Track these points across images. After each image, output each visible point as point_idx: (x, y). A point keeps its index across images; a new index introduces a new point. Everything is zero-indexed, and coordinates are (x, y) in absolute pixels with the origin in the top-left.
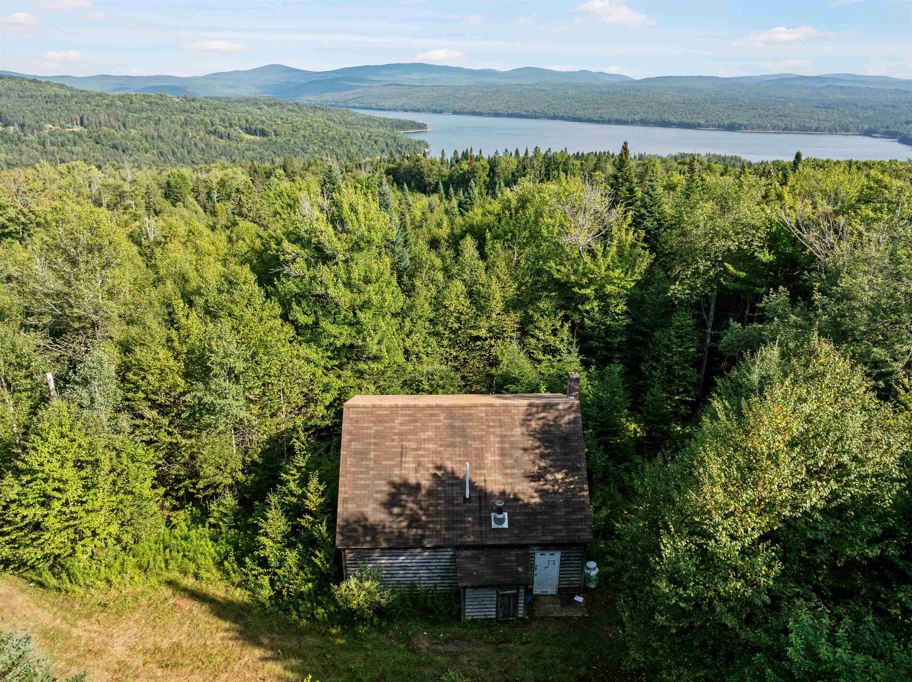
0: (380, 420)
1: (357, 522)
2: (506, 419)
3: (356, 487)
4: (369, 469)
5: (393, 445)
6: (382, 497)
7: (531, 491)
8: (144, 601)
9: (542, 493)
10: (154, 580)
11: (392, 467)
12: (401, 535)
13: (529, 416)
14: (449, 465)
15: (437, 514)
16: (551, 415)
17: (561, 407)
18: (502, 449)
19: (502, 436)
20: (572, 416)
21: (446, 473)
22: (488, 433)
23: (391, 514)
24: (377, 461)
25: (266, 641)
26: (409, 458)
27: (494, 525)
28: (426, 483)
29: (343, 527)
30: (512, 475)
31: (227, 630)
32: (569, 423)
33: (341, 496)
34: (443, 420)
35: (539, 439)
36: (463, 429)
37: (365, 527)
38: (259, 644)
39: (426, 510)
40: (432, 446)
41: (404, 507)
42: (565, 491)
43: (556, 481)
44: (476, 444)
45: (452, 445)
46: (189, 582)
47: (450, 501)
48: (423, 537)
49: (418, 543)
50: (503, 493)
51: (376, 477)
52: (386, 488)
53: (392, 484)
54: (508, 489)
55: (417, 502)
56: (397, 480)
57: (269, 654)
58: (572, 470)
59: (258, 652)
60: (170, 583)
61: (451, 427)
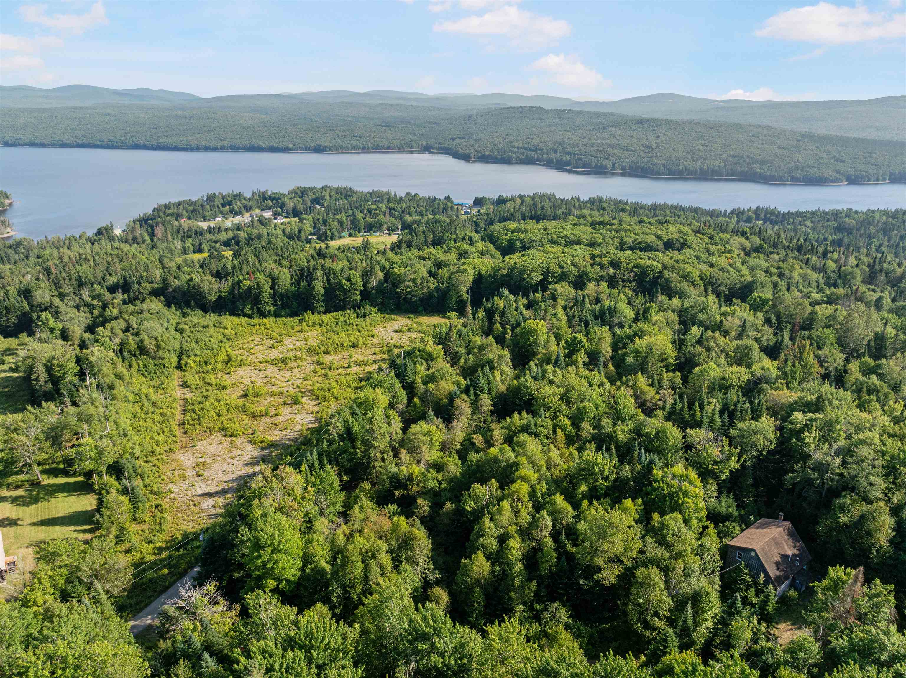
3: (770, 570)
6: (775, 568)
9: (798, 550)
16: (787, 529)
18: (786, 543)
19: (784, 540)
21: (781, 555)
23: (779, 571)
26: (774, 556)
28: (780, 560)
30: (791, 549)
32: (791, 529)
35: (789, 537)
39: (784, 567)
40: (775, 549)
41: (780, 568)
42: (801, 547)
43: (798, 545)
44: (782, 544)
45: (778, 548)
51: (771, 564)
54: (793, 553)
56: (775, 562)
58: (799, 541)
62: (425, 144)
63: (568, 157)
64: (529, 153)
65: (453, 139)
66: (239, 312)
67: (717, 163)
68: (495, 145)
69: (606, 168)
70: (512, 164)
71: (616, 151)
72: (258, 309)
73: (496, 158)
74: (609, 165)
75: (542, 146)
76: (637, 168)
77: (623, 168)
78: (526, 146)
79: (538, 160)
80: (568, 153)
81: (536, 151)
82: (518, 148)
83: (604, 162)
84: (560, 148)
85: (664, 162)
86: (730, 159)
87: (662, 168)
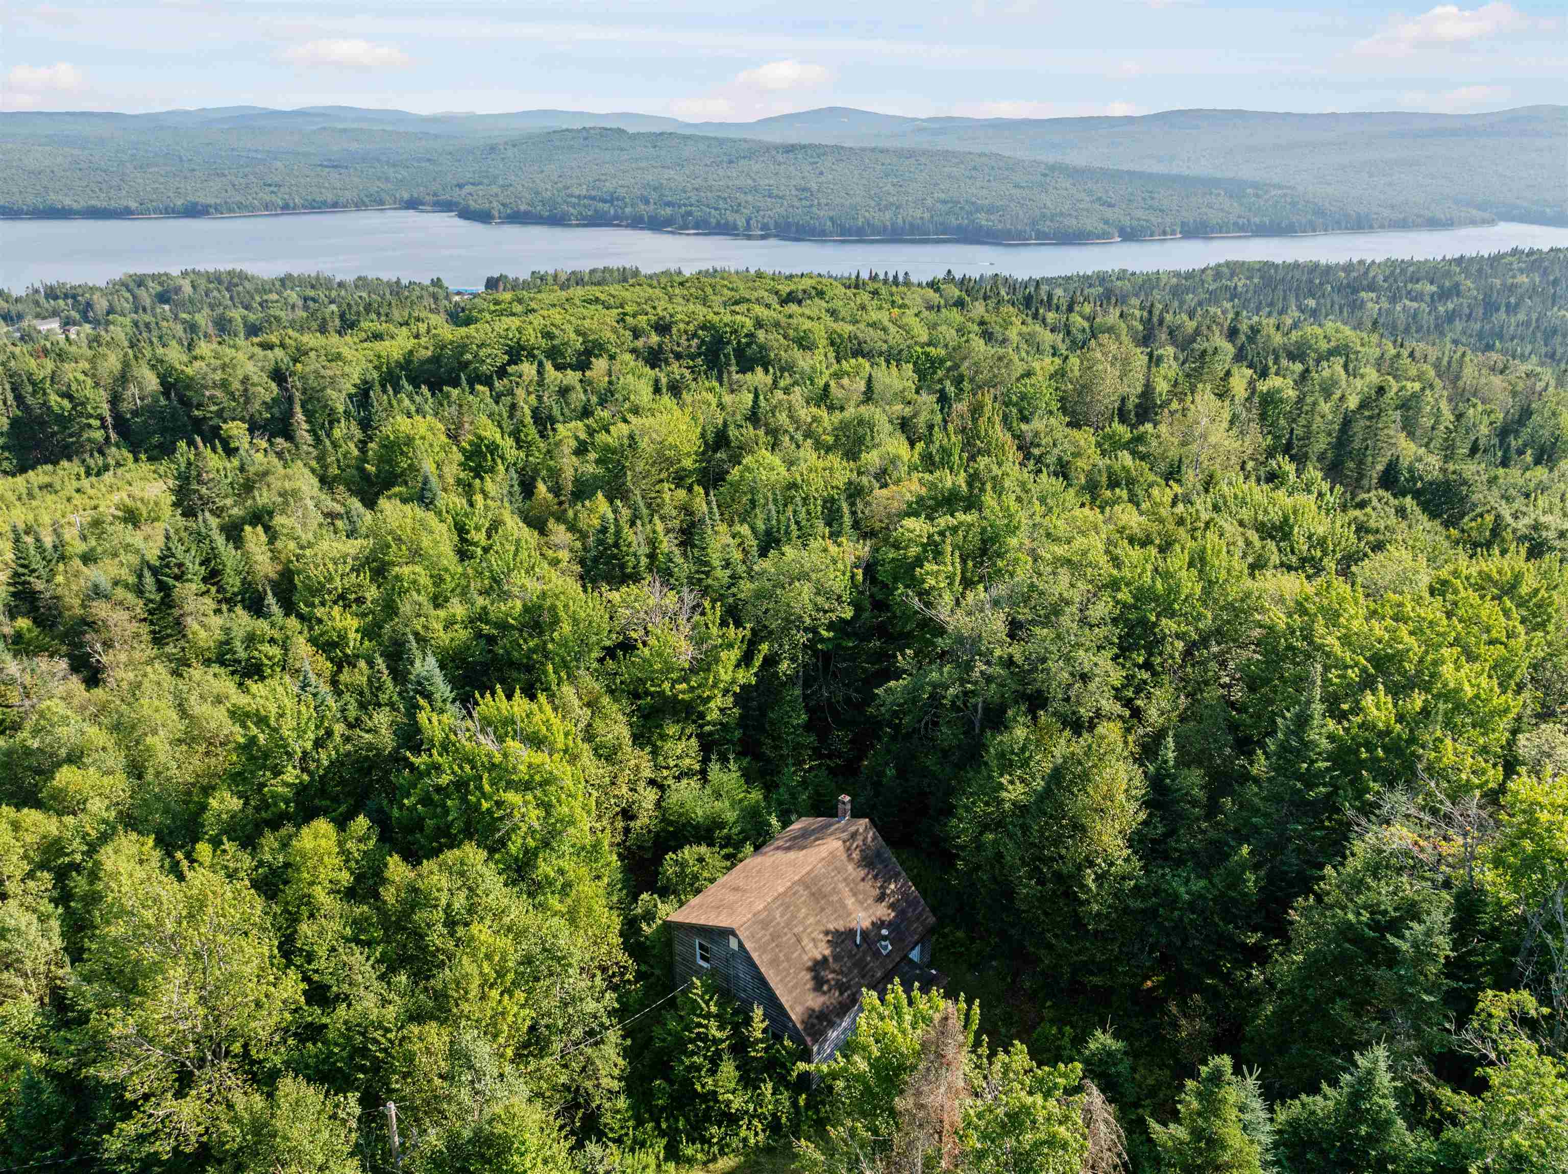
1: (810, 1016)
2: (838, 864)
3: (790, 992)
4: (787, 970)
5: (788, 939)
6: (810, 985)
7: (886, 911)
9: (892, 906)
11: (800, 956)
12: (840, 1004)
13: (848, 854)
15: (849, 970)
16: (859, 841)
18: (851, 890)
19: (845, 880)
20: (871, 835)
21: (833, 935)
22: (835, 883)
23: (824, 993)
24: (788, 959)
26: (805, 941)
28: (827, 952)
29: (805, 1029)
30: (869, 906)
32: (873, 840)
33: (787, 1006)
34: (802, 893)
35: (865, 866)
36: (819, 891)
37: (817, 1017)
39: (841, 973)
40: (811, 920)
41: (828, 981)
42: (903, 894)
43: (893, 892)
44: (835, 898)
45: (822, 909)
47: (851, 956)
48: (853, 994)
50: (873, 924)
51: (796, 974)
52: (807, 976)
53: (810, 969)
54: (874, 919)
55: (834, 971)
56: (810, 964)
58: (896, 876)
61: (811, 895)
62: (406, 196)
63: (669, 211)
64: (600, 205)
65: (460, 186)
67: (918, 213)
68: (537, 193)
69: (735, 227)
70: (570, 226)
71: (750, 198)
73: (541, 217)
74: (741, 222)
75: (621, 192)
76: (788, 225)
77: (765, 227)
78: (593, 193)
79: (616, 217)
80: (668, 204)
81: (611, 201)
82: (579, 197)
83: (731, 217)
84: (654, 196)
85: (831, 213)
86: (939, 205)
87: (829, 223)
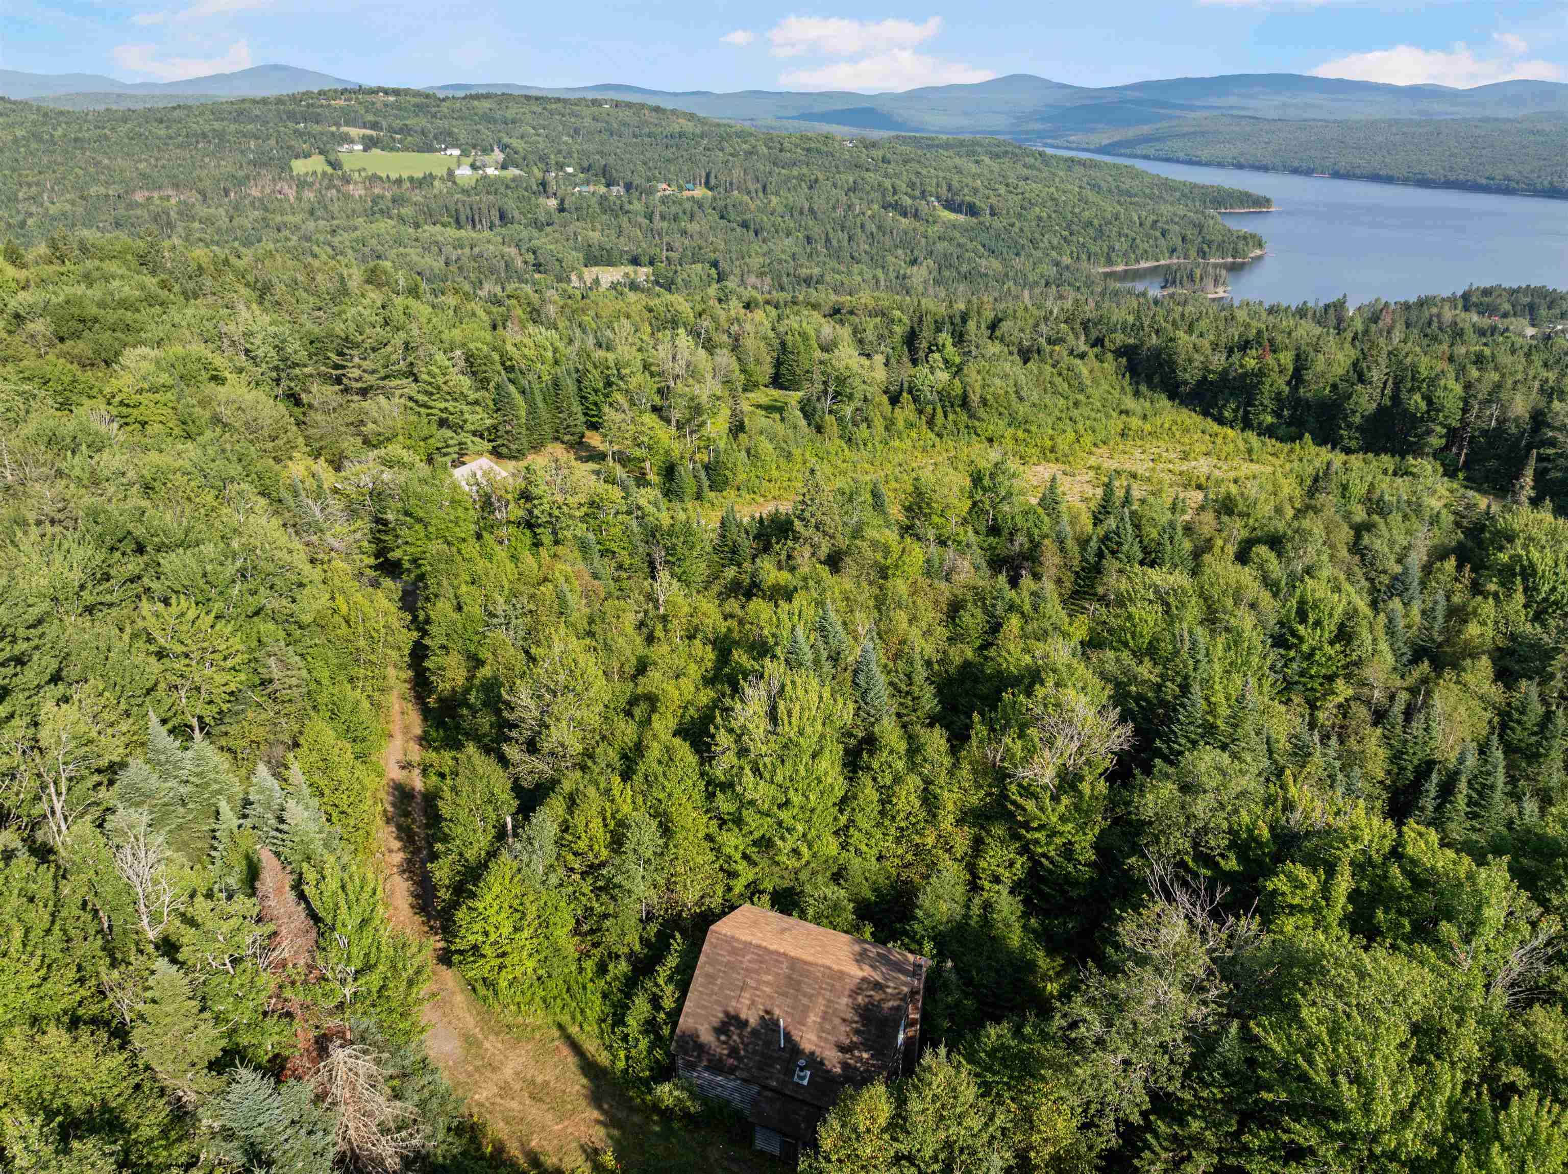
0: (734, 952)
1: (691, 1037)
2: (838, 986)
3: (698, 1006)
4: (712, 993)
5: (738, 978)
6: (716, 1022)
7: (835, 1061)
8: (538, 1036)
9: (845, 1066)
10: (550, 1019)
11: (730, 998)
12: (720, 1060)
13: (857, 991)
14: (777, 1012)
15: (755, 1052)
16: (877, 996)
17: (889, 991)
18: (825, 1013)
19: (829, 1001)
20: (896, 1003)
21: (771, 1019)
22: (819, 994)
23: (718, 1039)
24: (721, 988)
25: (606, 1106)
26: (747, 995)
27: (796, 1079)
28: (753, 1021)
29: (680, 1037)
30: (826, 1040)
31: (584, 1086)
32: (891, 1009)
33: (685, 1009)
34: (785, 968)
35: (861, 1015)
36: (799, 983)
37: (695, 1043)
38: (599, 1107)
39: (746, 1046)
40: (767, 990)
41: (729, 1037)
42: (866, 1071)
43: (860, 1059)
44: (805, 1001)
45: (785, 995)
46: (574, 1030)
47: (768, 1044)
48: (737, 1067)
49: (732, 1070)
50: (812, 1053)
51: (716, 1003)
52: (721, 1015)
53: (727, 1014)
54: (818, 1052)
55: (740, 1036)
56: (731, 1010)
57: (602, 1118)
59: (596, 1114)
60: (561, 1027)
61: (789, 977)
66: (1215, 412)
72: (1247, 413)
